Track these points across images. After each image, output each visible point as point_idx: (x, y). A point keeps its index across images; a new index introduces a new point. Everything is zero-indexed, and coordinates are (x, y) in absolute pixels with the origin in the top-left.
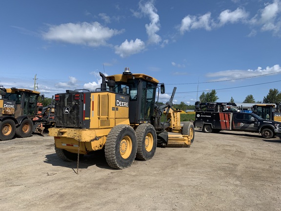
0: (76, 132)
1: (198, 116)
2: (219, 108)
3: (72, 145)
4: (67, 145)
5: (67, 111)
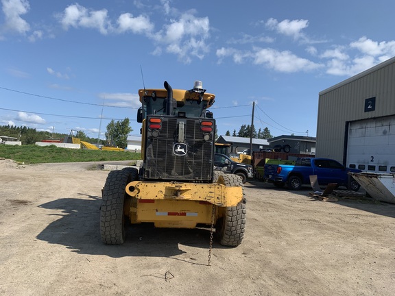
0: (212, 190)
3: (184, 214)
4: (169, 214)
5: (183, 150)
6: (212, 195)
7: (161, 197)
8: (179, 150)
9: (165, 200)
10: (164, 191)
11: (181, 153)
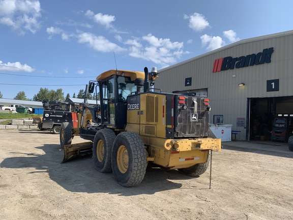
0: (213, 142)
1: (47, 115)
2: (70, 108)
3: (193, 159)
4: (186, 160)
5: (195, 118)
6: (213, 145)
7: (190, 149)
8: (194, 117)
9: (192, 151)
10: (191, 145)
11: (195, 119)
